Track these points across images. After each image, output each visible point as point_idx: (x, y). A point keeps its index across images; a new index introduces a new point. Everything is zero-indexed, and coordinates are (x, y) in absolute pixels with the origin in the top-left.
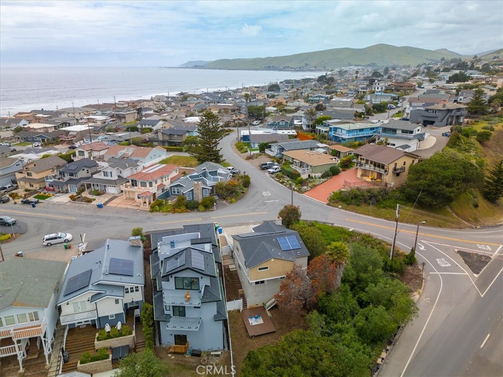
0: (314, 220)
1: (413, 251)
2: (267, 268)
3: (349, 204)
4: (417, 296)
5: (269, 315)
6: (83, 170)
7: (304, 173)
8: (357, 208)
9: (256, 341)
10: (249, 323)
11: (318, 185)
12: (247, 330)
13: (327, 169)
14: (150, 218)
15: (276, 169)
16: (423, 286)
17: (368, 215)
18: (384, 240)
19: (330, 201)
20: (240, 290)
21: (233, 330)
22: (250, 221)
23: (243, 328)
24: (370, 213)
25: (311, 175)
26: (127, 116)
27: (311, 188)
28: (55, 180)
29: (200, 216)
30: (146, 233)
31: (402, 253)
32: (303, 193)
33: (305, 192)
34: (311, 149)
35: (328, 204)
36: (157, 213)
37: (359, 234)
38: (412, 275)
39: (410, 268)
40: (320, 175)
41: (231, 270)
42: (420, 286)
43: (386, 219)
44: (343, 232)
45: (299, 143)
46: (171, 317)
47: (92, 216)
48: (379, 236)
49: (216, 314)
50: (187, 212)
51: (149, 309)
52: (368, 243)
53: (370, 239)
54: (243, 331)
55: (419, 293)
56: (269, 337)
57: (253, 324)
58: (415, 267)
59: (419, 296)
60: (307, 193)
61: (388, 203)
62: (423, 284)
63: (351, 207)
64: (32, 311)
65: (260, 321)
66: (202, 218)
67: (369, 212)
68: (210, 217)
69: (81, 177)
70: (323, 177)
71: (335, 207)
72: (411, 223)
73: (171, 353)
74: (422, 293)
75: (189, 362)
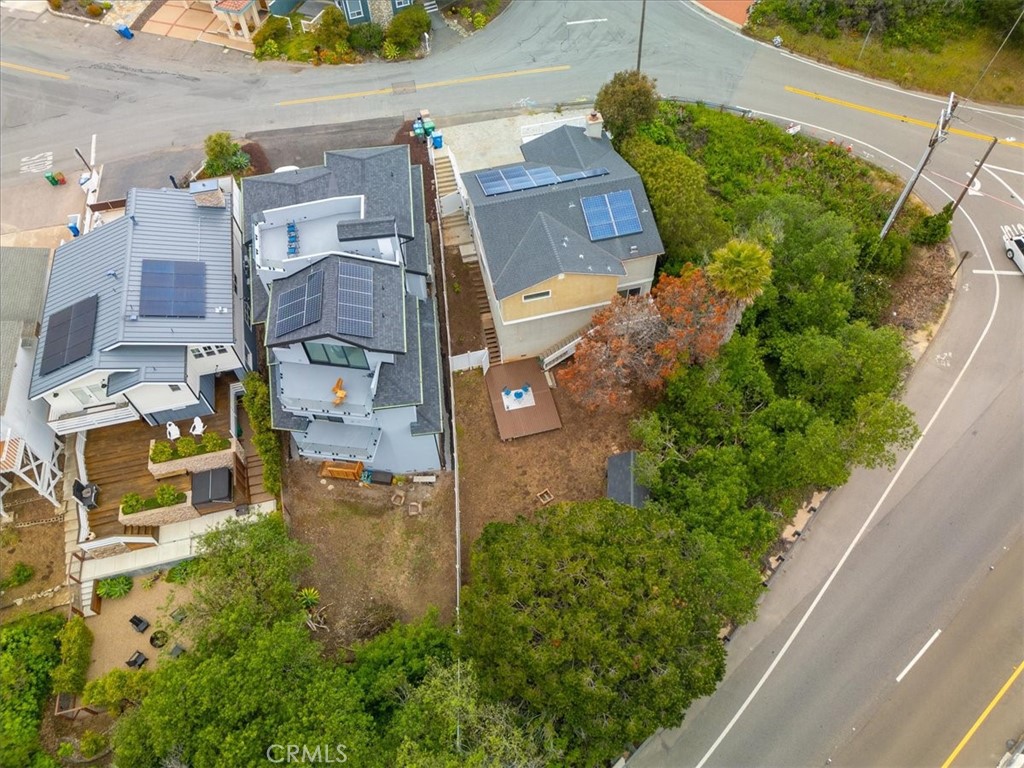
1: (949, 211)
2: (547, 293)
4: (922, 346)
5: (550, 384)
8: (825, 45)
9: (516, 449)
10: (503, 403)
12: (495, 421)
14: (258, 80)
16: (945, 312)
17: (852, 69)
18: (879, 164)
19: (753, 19)
20: (485, 317)
21: (466, 420)
22: (522, 101)
23: (487, 414)
24: (859, 64)
29: (388, 77)
30: (248, 137)
31: (918, 207)
35: (747, 32)
36: (275, 64)
37: (813, 144)
38: (924, 274)
39: (924, 252)
41: (465, 261)
42: (937, 310)
43: (899, 82)
44: (769, 140)
46: (310, 421)
47: (109, 68)
48: (868, 149)
49: (416, 420)
51: (260, 396)
52: (832, 177)
53: (840, 161)
54: (487, 424)
55: (930, 335)
56: (545, 441)
57: (510, 409)
58: (938, 250)
59: (926, 344)
62: (948, 306)
63: (809, 40)
65: (529, 400)
66: (393, 85)
68: (414, 83)
71: (764, 40)
73: (324, 477)
74: (936, 336)
75: (367, 498)
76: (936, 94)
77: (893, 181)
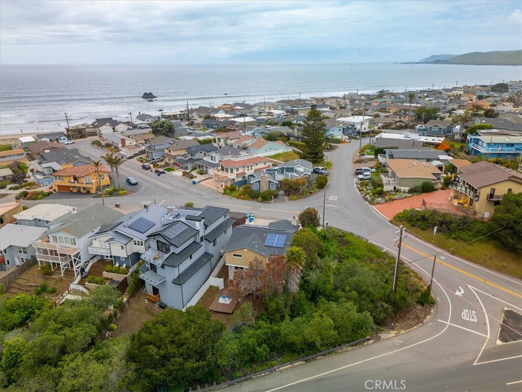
0: (350, 232)
2: (241, 256)
3: (413, 226)
4: (391, 335)
6: (201, 152)
7: (389, 184)
8: (420, 232)
10: (219, 300)
11: (397, 199)
13: (419, 184)
15: (367, 175)
16: (413, 328)
19: (394, 218)
24: (433, 241)
25: (397, 188)
26: (299, 112)
27: (386, 201)
28: (182, 158)
29: (254, 205)
32: (374, 204)
33: (377, 204)
34: (428, 160)
35: (391, 222)
36: (227, 196)
37: (390, 257)
38: (416, 315)
39: (419, 307)
40: (407, 189)
42: (409, 327)
44: (372, 251)
45: (417, 152)
46: (149, 270)
49: (176, 278)
50: (248, 200)
55: (399, 333)
56: (223, 316)
58: (426, 308)
59: (394, 335)
60: (377, 206)
61: (464, 235)
62: (415, 327)
63: (414, 229)
64: (72, 237)
65: (228, 302)
67: (432, 239)
69: (198, 158)
70: (410, 192)
71: (396, 225)
72: (481, 264)
73: (147, 299)
74: (401, 334)
75: (154, 310)
76: (466, 260)
77: (420, 279)
